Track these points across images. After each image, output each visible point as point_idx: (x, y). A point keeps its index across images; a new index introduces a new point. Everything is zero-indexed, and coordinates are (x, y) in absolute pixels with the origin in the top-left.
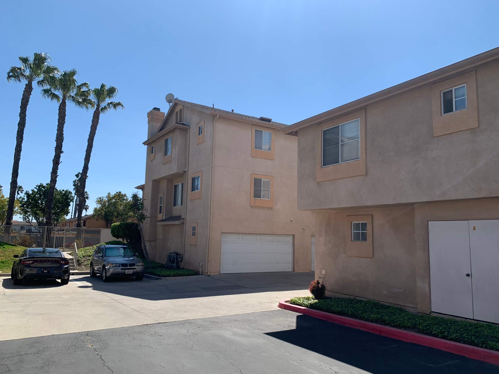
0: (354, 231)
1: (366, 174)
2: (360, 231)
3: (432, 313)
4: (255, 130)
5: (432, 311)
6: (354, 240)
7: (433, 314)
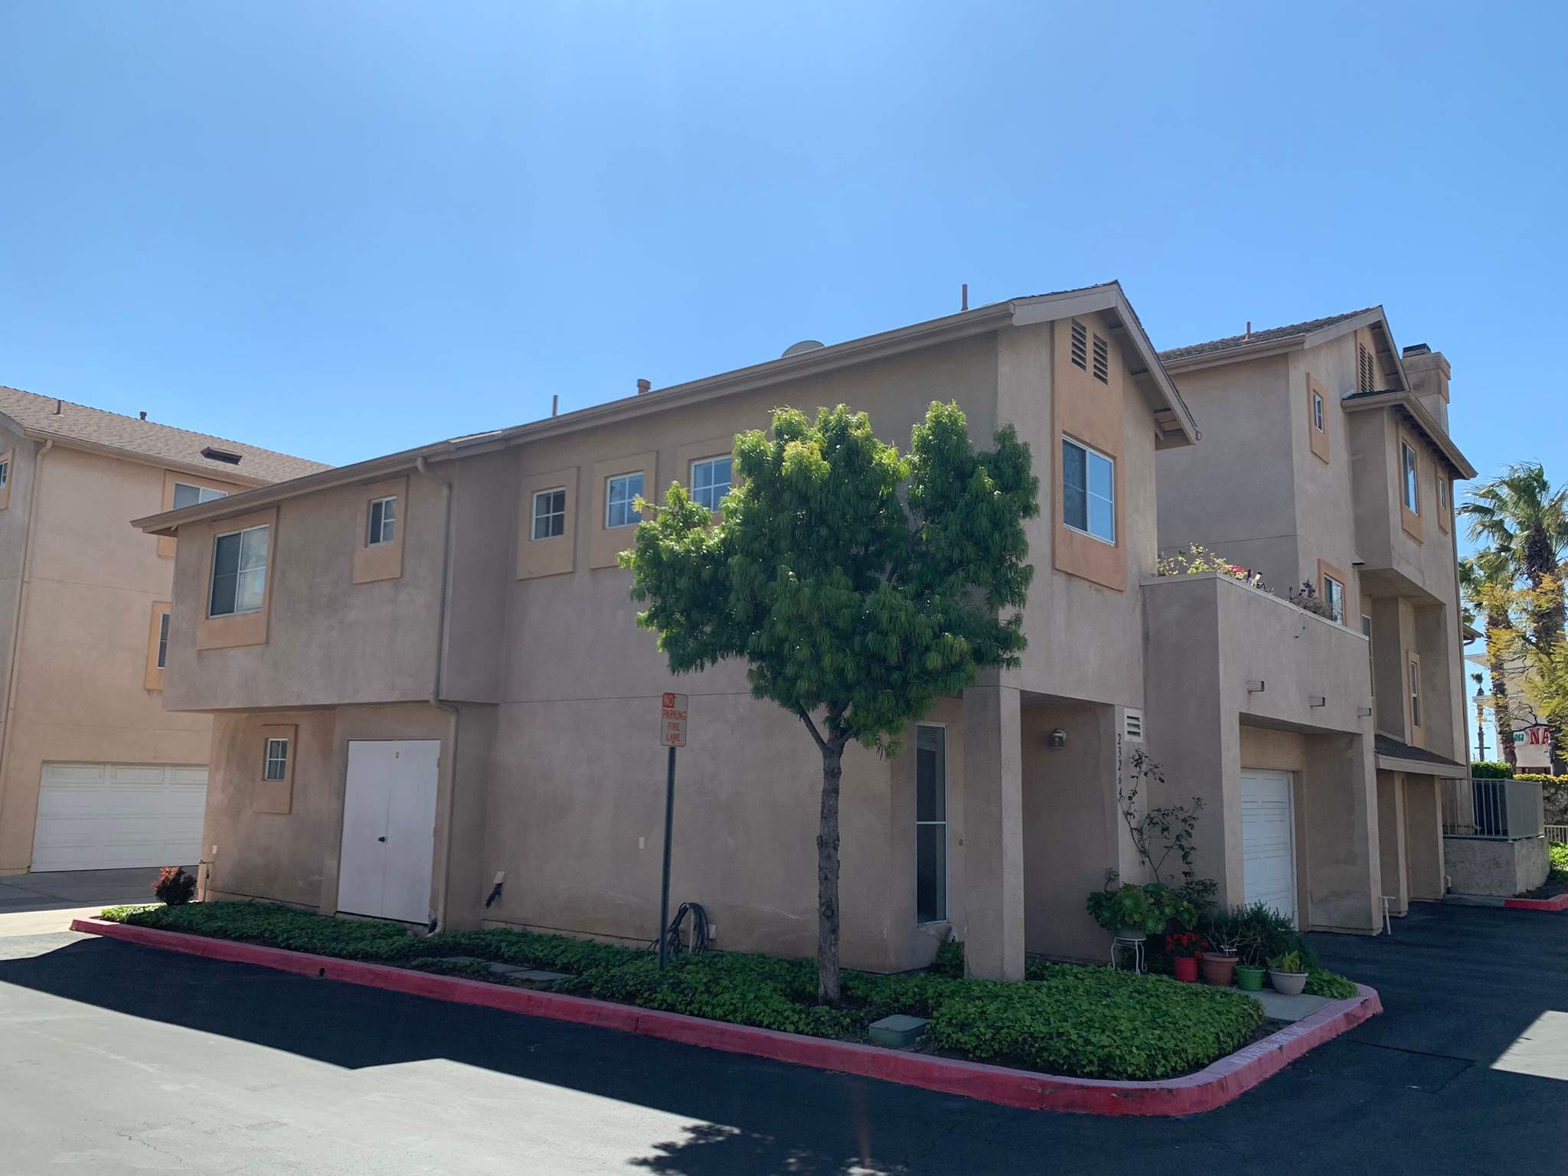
0: (271, 759)
1: (267, 642)
2: (278, 758)
3: (337, 914)
4: (177, 484)
5: (338, 910)
6: (268, 778)
7: (339, 916)
